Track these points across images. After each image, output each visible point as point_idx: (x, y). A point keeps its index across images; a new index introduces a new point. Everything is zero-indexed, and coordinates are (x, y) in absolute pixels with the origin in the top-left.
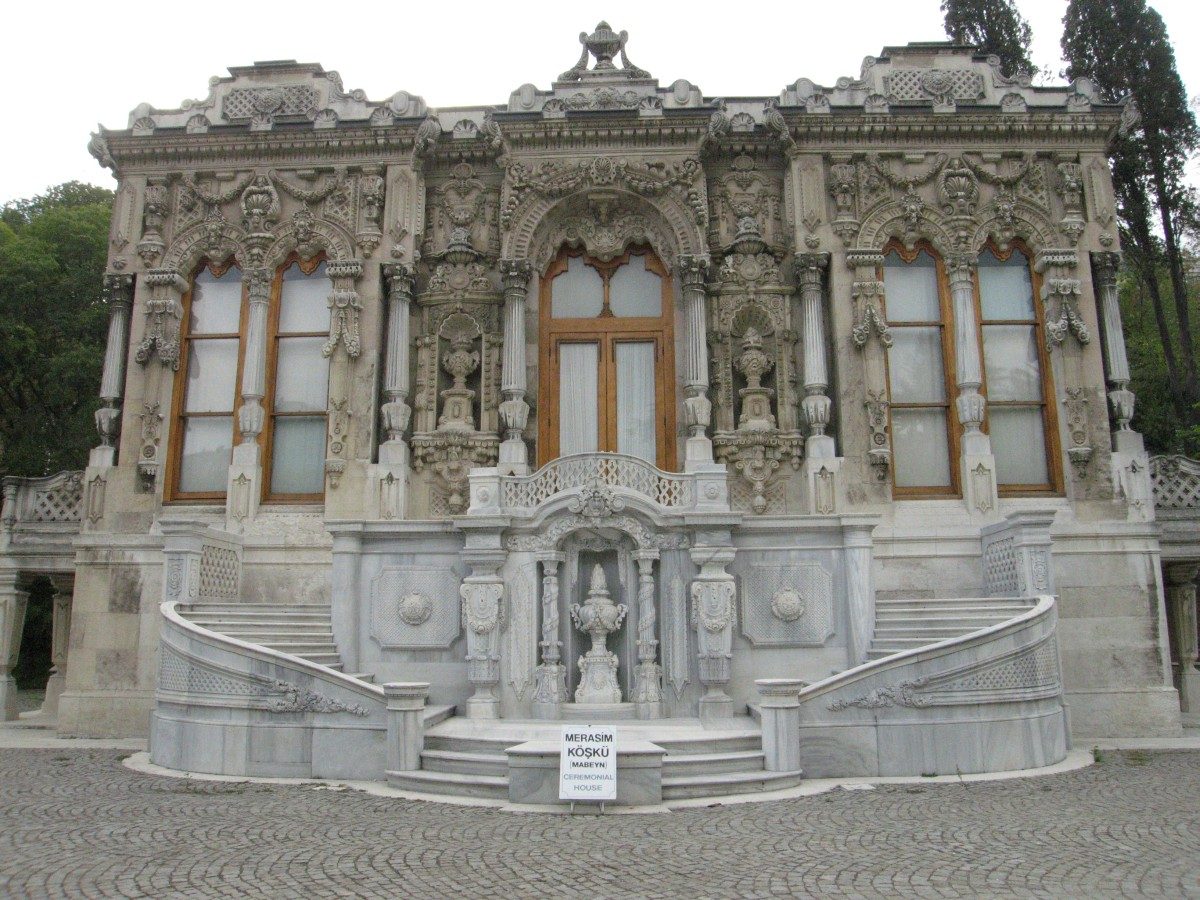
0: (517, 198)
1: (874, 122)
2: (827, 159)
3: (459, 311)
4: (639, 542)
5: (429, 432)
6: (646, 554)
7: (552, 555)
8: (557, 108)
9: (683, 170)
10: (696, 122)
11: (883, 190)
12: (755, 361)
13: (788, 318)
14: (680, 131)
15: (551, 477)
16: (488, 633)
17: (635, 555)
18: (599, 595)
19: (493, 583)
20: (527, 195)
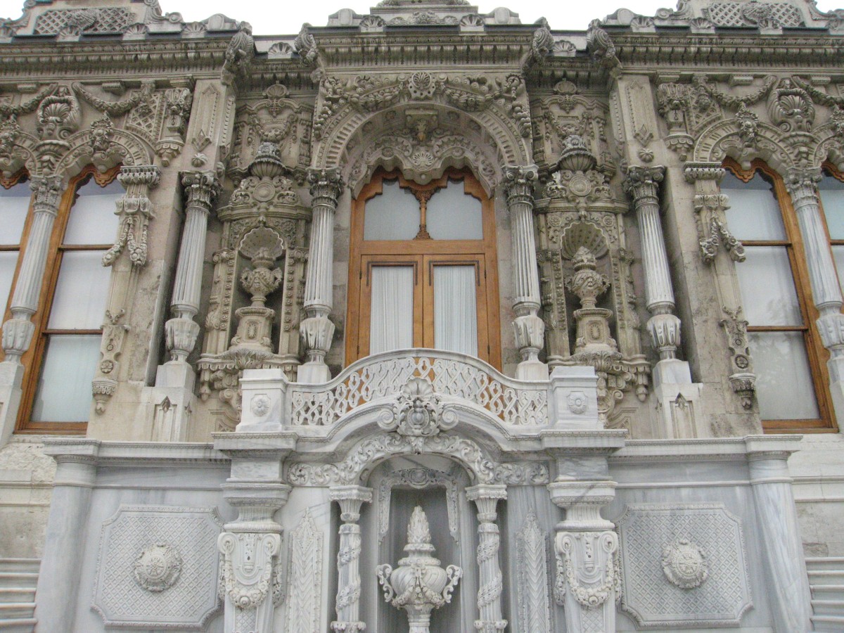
0: (330, 109)
1: (700, 43)
2: (654, 81)
3: (262, 225)
4: (479, 474)
5: (219, 354)
6: (488, 491)
7: (353, 492)
8: (376, 24)
9: (506, 85)
10: (518, 39)
11: (713, 110)
12: (590, 280)
13: (622, 237)
14: (502, 48)
15: (354, 383)
16: (255, 608)
17: (471, 494)
18: (420, 552)
19: (265, 532)
20: (341, 107)
